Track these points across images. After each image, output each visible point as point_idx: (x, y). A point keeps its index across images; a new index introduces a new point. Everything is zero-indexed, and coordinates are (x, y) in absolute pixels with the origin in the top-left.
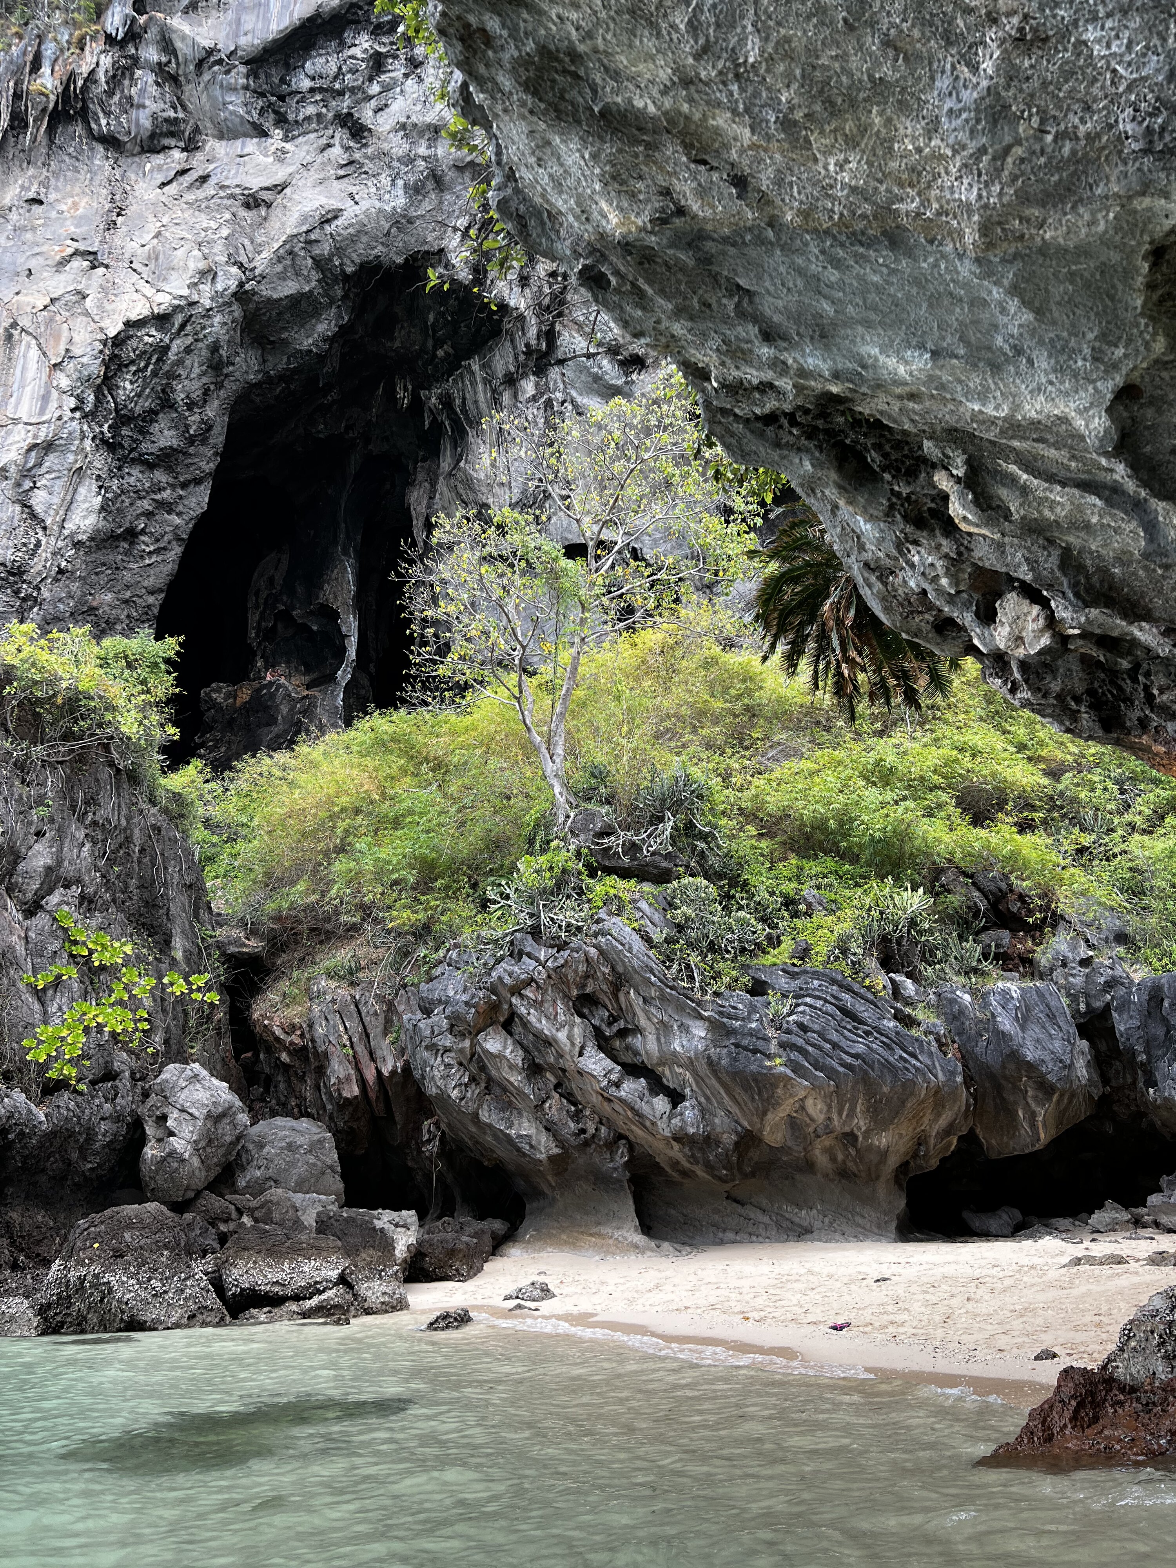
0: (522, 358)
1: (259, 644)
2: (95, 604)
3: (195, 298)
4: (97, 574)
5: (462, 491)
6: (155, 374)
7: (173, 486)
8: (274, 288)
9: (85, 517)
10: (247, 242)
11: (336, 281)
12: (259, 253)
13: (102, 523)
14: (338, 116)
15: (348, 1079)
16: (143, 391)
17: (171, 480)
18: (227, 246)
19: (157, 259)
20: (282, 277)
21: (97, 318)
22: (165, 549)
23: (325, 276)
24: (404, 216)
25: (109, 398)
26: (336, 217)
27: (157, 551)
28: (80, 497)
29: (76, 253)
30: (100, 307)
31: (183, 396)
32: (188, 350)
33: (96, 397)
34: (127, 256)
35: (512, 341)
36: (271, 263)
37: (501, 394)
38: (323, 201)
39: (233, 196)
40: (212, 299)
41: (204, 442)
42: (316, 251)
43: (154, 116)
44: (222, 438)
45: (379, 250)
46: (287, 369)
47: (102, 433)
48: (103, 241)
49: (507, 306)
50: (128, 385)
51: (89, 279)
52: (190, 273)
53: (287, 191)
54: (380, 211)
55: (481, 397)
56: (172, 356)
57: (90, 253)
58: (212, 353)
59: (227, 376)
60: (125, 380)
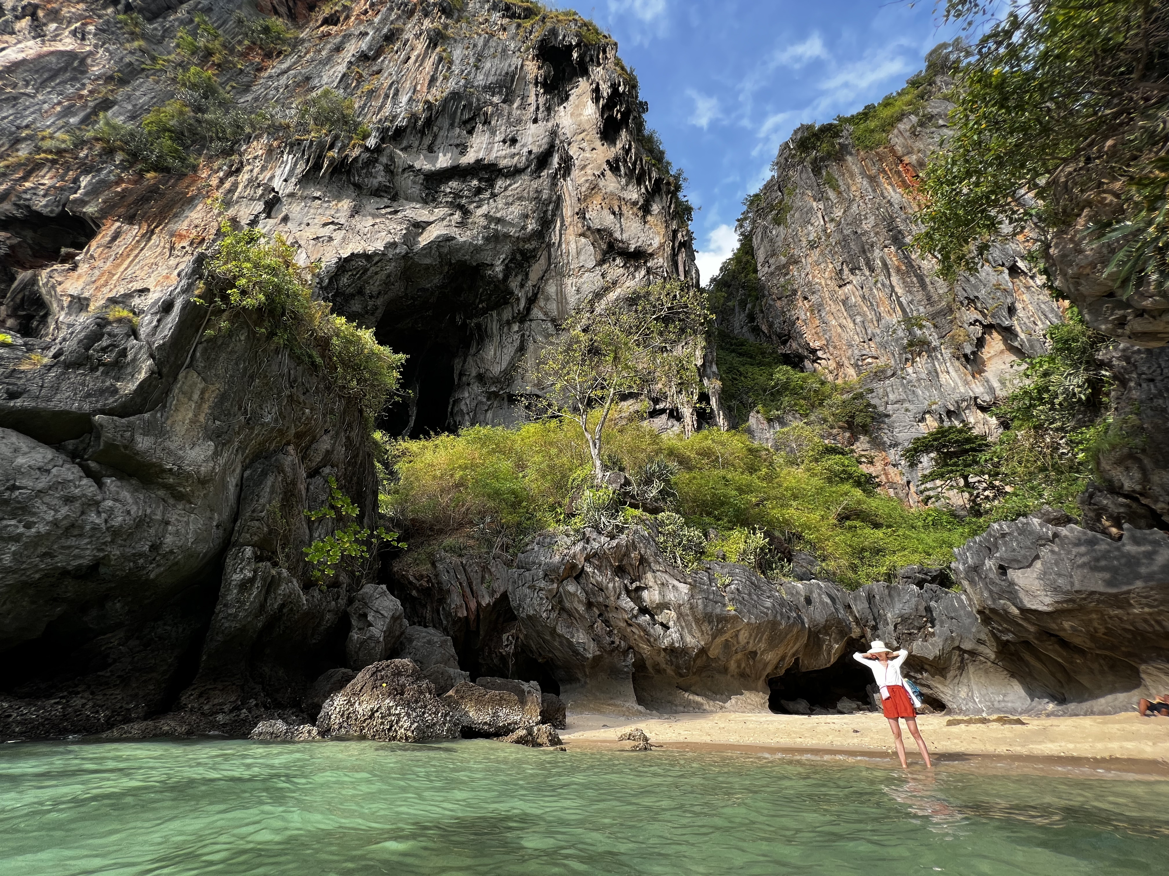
0: (515, 315)
3: (386, 253)
5: (479, 363)
8: (420, 260)
10: (412, 239)
11: (446, 264)
12: (417, 244)
14: (459, 205)
15: (461, 606)
16: (351, 284)
18: (403, 238)
19: (371, 234)
20: (425, 256)
21: (338, 249)
23: (442, 261)
24: (480, 248)
25: (335, 283)
26: (452, 240)
29: (333, 222)
30: (340, 245)
31: (369, 292)
32: (377, 273)
33: (329, 281)
34: (357, 229)
35: (512, 308)
36: (421, 250)
37: (503, 327)
38: (447, 233)
39: (408, 221)
40: (393, 255)
41: (373, 314)
43: (380, 183)
45: (467, 257)
46: (416, 294)
49: (514, 292)
50: (345, 280)
51: (337, 233)
52: (385, 243)
53: (433, 225)
54: (471, 243)
55: (494, 327)
57: (340, 224)
58: (387, 277)
59: (390, 289)
60: (345, 277)
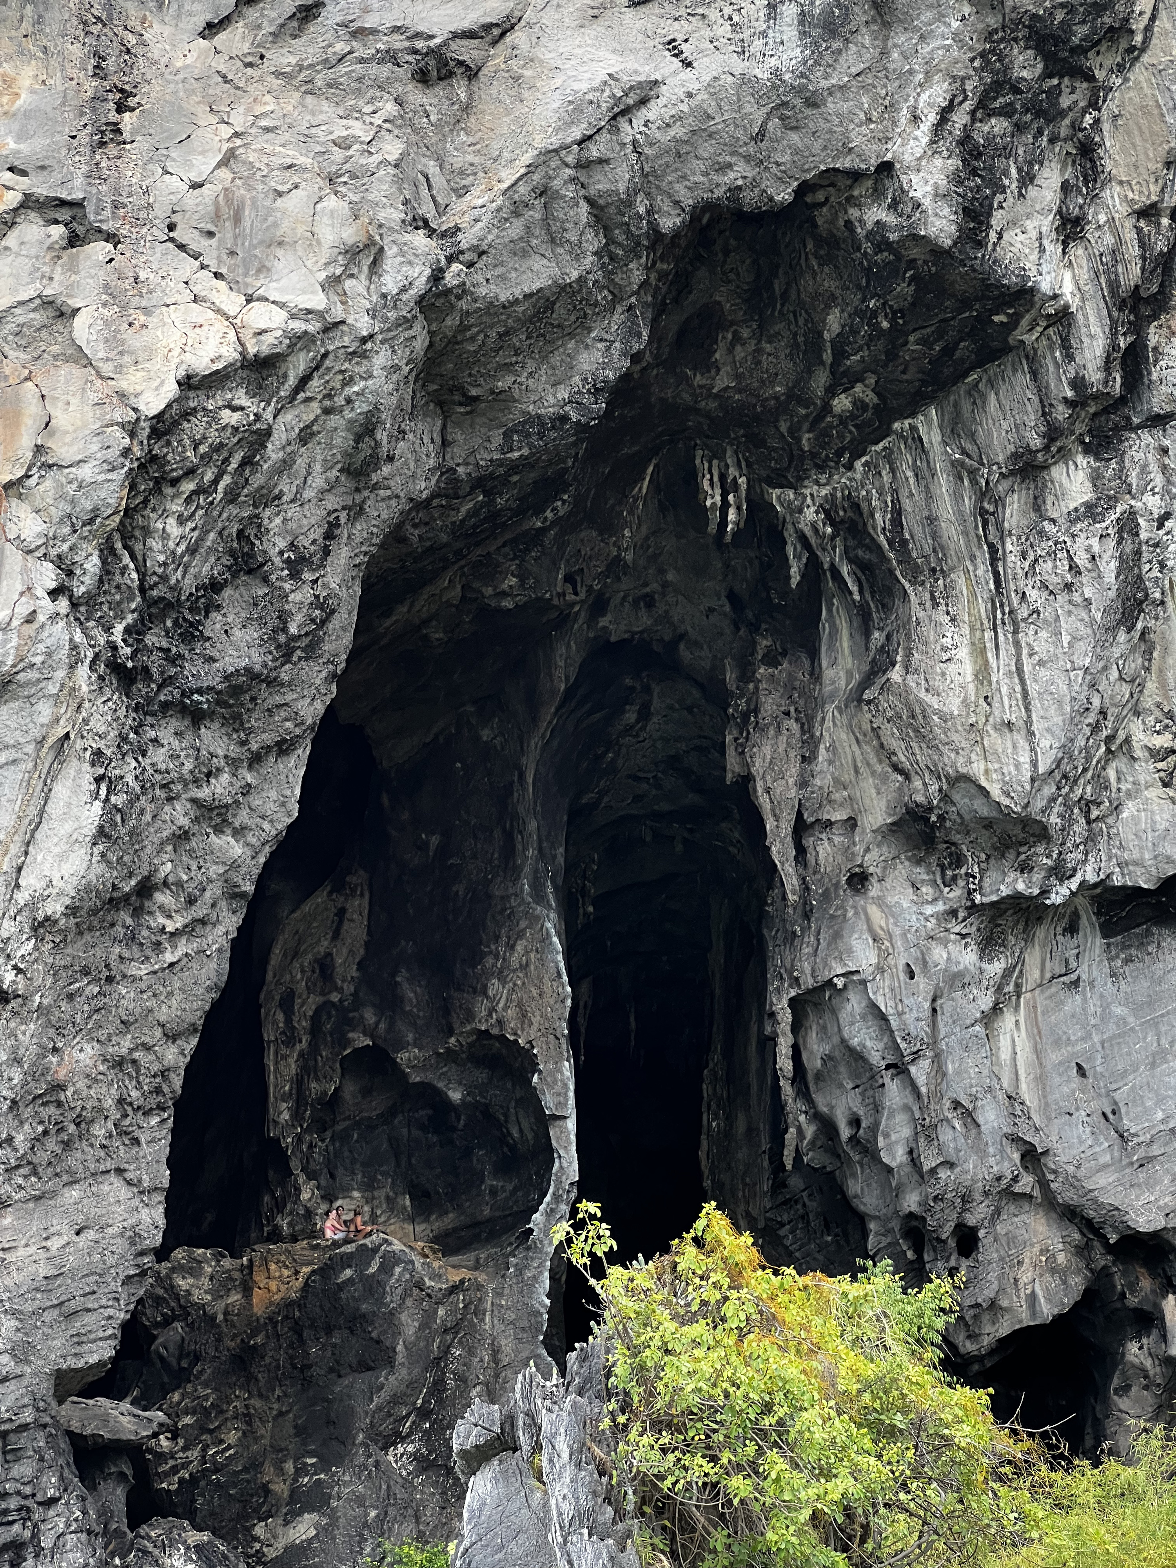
0: (1061, 413)
1: (299, 1139)
2: (62, 1075)
3: (338, 312)
4: (71, 997)
5: (894, 744)
6: (232, 497)
7: (234, 763)
8: (503, 277)
9: (62, 857)
10: (432, 168)
11: (634, 251)
12: (462, 192)
13: (99, 869)
16: (201, 539)
17: (234, 750)
18: (399, 181)
19: (237, 219)
20: (521, 249)
21: (107, 369)
22: (203, 922)
23: (611, 241)
24: (799, 90)
25: (127, 560)
26: (643, 102)
27: (188, 931)
28: (55, 808)
29: (28, 203)
30: (113, 341)
31: (282, 544)
32: (306, 435)
33: (104, 562)
34: (161, 212)
35: (1035, 375)
36: (501, 220)
37: (999, 502)
38: (613, 64)
39: (391, 57)
40: (372, 313)
41: (312, 650)
42: (600, 184)
44: (347, 639)
45: (739, 173)
46: (501, 463)
47: (114, 648)
48: (94, 174)
49: (1033, 291)
50: (173, 528)
51: (72, 268)
52: (325, 254)
53: (515, 37)
54: (745, 80)
55: (946, 509)
56: (273, 452)
57: (63, 203)
58: (358, 439)
59: (375, 487)
60: (165, 514)
